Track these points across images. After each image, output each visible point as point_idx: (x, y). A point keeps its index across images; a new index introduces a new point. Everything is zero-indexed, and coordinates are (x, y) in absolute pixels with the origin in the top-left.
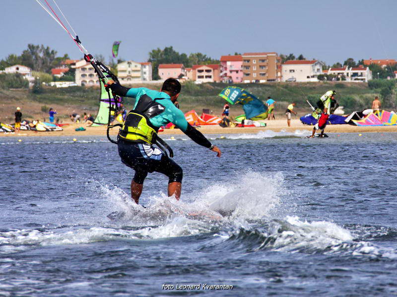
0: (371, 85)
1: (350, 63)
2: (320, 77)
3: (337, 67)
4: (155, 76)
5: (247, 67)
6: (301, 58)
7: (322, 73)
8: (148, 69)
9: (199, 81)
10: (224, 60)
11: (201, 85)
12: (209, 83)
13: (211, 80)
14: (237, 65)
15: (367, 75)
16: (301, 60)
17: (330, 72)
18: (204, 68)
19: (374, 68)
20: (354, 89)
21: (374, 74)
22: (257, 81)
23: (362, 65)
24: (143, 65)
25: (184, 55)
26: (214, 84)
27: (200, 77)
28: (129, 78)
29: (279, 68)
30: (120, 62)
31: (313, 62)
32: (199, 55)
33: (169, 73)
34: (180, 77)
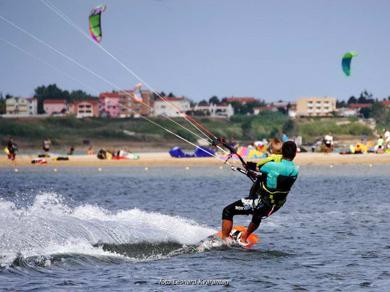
0: (233, 120)
1: (214, 100)
2: (188, 113)
3: (203, 103)
4: (40, 110)
5: (123, 103)
6: (171, 95)
7: (189, 109)
8: (34, 104)
9: (79, 116)
10: (102, 97)
11: (83, 119)
12: (89, 117)
13: (91, 115)
14: (114, 101)
15: (230, 111)
16: (171, 97)
17: (197, 108)
18: (85, 103)
19: (236, 104)
20: (217, 123)
21: (236, 111)
22: (132, 116)
23: (225, 102)
24: (30, 100)
25: (66, 92)
26: (94, 118)
27: (81, 112)
28: (17, 111)
29: (152, 105)
30: (8, 97)
31: (181, 99)
32: (80, 92)
33: (53, 108)
34: (63, 111)
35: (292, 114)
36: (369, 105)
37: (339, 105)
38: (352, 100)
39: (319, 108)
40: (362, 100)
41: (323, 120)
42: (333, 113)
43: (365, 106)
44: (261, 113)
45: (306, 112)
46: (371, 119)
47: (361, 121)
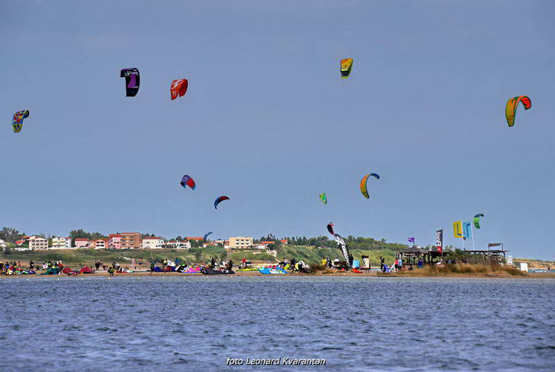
0: (190, 251)
1: (179, 239)
2: (163, 246)
3: (172, 241)
4: (73, 245)
5: (124, 241)
6: (153, 235)
7: (164, 244)
8: (69, 241)
9: (97, 248)
10: (111, 236)
11: (98, 250)
12: (103, 249)
13: (104, 247)
14: (118, 240)
15: (188, 245)
16: (153, 237)
17: (168, 244)
18: (100, 241)
19: (192, 242)
20: (181, 253)
21: (192, 245)
22: (129, 248)
23: (186, 240)
24: (67, 239)
25: (89, 234)
26: (105, 249)
27: (98, 246)
28: (59, 246)
29: (141, 241)
30: (54, 237)
31: (159, 238)
32: (97, 234)
33: (80, 244)
34: (87, 245)
35: (226, 247)
36: (273, 242)
37: (255, 242)
38: (263, 239)
39: (243, 244)
40: (268, 239)
41: (245, 251)
42: (251, 246)
43: (270, 243)
44: (208, 247)
45: (235, 246)
46: (274, 251)
47: (268, 252)
